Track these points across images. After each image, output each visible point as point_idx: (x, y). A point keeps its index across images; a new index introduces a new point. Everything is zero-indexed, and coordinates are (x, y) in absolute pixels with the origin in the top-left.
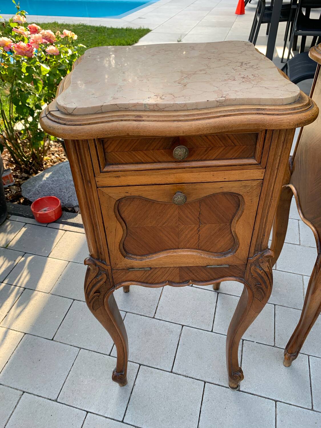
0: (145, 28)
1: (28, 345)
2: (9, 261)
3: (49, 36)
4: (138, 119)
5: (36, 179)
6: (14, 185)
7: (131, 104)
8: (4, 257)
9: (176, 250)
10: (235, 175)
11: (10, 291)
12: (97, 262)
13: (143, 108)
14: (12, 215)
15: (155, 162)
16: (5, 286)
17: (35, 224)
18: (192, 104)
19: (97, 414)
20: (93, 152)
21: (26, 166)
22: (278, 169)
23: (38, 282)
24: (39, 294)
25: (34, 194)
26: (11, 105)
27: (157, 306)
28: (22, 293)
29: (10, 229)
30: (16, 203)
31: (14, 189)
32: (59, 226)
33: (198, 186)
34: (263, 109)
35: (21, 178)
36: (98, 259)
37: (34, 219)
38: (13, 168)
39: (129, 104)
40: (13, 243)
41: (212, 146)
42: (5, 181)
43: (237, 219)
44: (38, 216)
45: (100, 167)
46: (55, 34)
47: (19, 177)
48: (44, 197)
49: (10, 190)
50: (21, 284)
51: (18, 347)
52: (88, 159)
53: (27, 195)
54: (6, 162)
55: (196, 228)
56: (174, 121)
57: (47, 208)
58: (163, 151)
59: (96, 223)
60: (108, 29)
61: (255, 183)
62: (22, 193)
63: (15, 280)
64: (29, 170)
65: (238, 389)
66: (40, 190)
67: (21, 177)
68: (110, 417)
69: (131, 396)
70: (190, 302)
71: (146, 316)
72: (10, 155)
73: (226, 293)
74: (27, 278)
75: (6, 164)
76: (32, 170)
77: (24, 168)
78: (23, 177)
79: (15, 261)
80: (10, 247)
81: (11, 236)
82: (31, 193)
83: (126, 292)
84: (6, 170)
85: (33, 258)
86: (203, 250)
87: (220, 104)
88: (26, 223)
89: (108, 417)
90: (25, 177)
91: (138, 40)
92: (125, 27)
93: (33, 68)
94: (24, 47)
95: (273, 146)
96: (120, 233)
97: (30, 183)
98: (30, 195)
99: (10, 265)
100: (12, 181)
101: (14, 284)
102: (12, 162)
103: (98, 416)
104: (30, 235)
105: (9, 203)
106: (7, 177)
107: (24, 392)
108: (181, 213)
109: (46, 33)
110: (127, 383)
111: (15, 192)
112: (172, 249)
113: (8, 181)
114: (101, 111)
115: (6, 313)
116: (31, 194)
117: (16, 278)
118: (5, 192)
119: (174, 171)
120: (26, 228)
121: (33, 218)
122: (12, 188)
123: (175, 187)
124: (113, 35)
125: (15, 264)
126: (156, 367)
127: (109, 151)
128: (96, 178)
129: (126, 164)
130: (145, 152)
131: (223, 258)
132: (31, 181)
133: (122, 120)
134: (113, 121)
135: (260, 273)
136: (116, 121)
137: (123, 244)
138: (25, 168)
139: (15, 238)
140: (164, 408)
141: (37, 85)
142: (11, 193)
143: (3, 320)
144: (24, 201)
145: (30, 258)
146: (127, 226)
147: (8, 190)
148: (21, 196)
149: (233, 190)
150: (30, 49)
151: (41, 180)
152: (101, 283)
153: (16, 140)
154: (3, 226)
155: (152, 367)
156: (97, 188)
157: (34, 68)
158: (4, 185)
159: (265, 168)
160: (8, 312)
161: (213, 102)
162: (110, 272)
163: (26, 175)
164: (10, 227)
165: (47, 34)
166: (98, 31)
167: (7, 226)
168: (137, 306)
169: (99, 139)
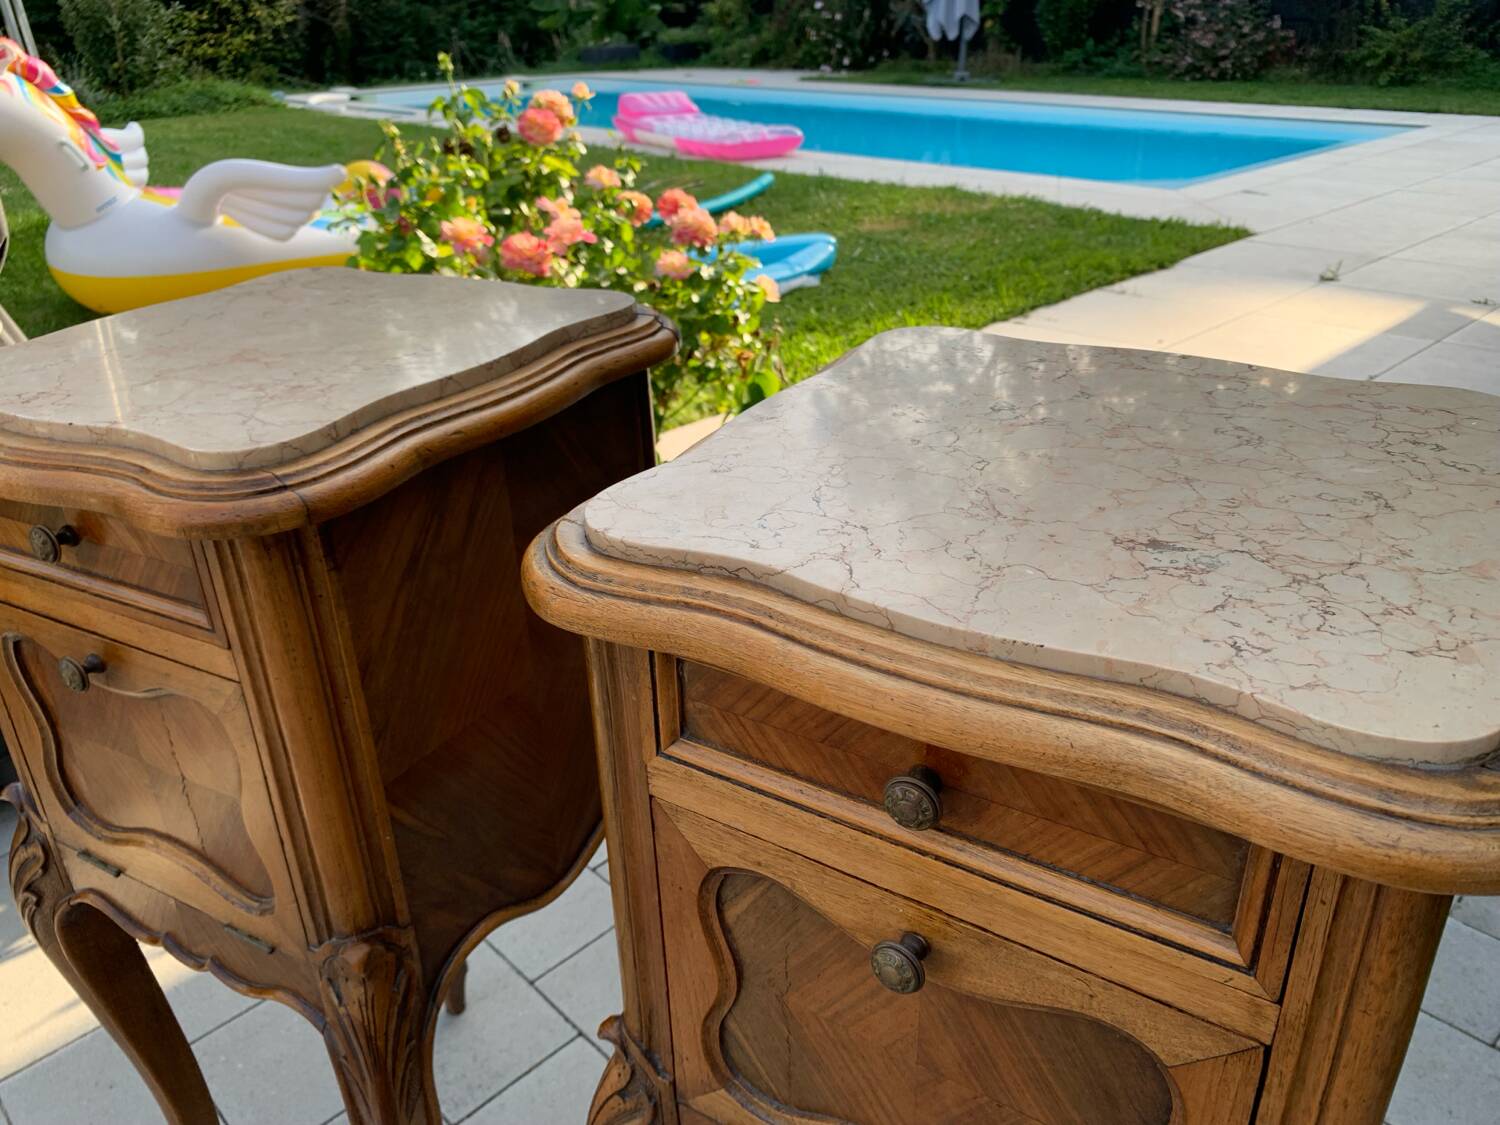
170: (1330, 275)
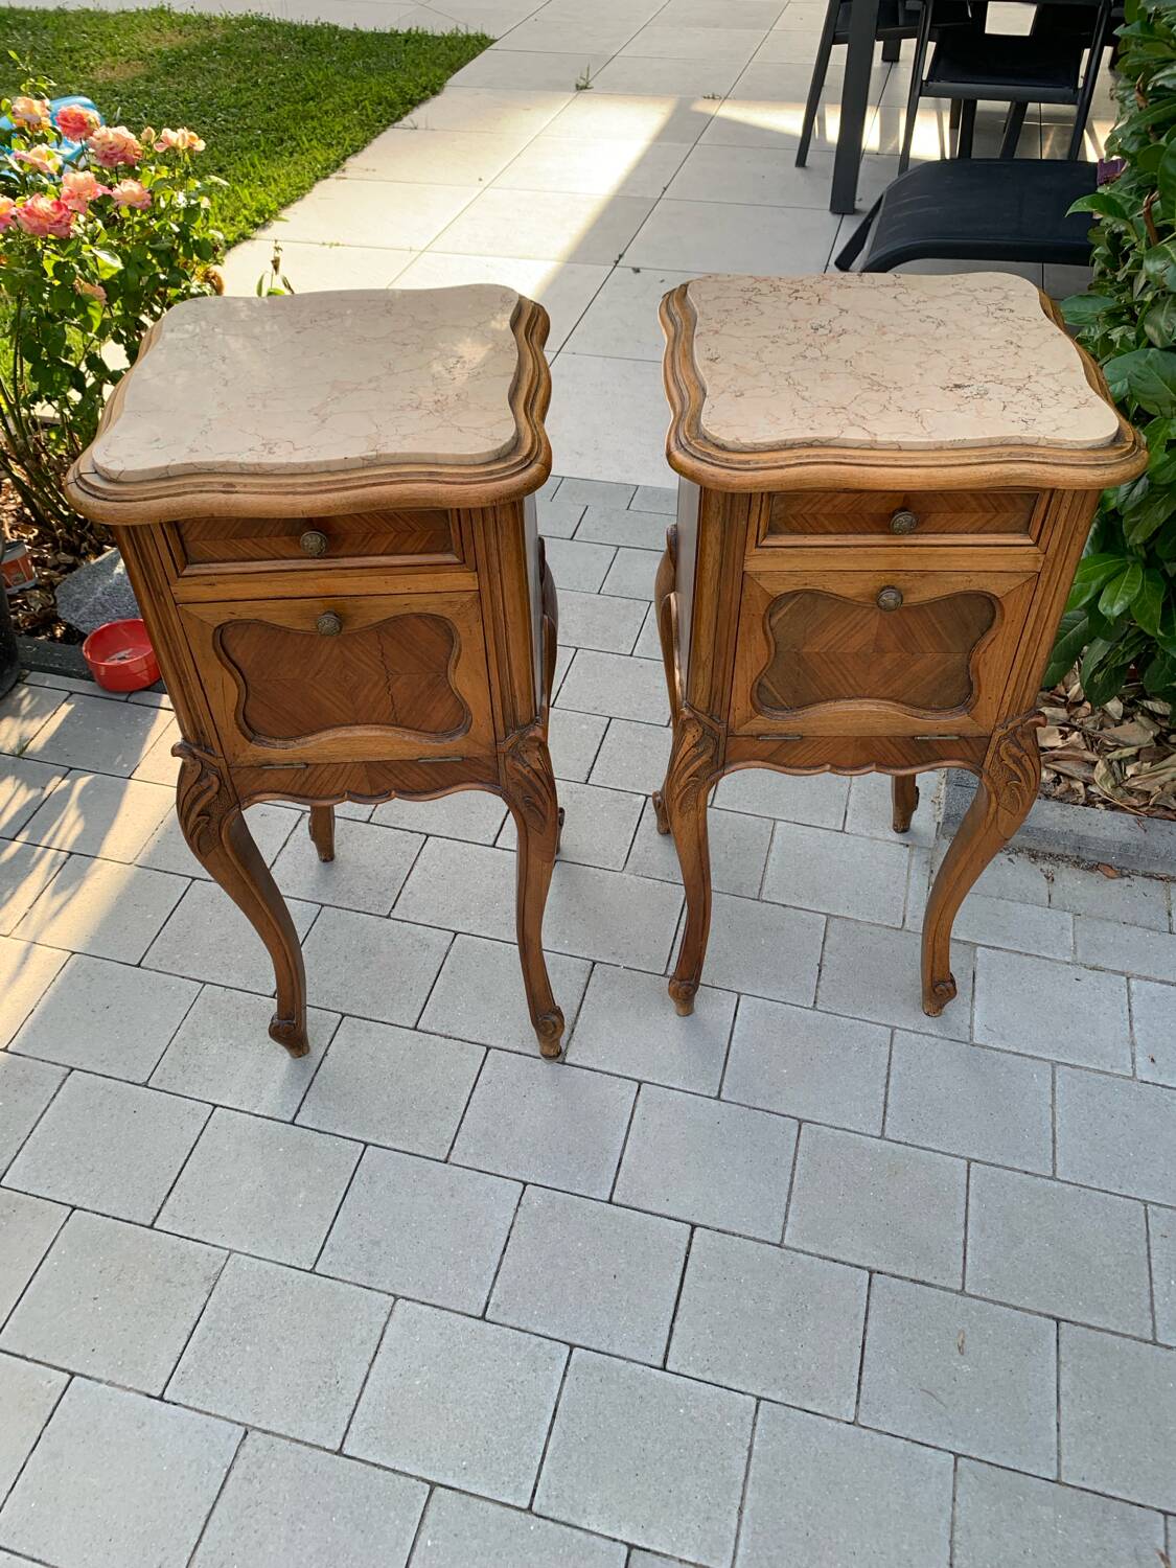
0: (472, 32)
1: (79, 976)
2: (29, 789)
3: (122, 145)
4: (229, 489)
5: (95, 572)
6: (36, 587)
7: (218, 463)
8: (16, 779)
9: (352, 728)
10: (425, 582)
11: (33, 860)
12: (195, 751)
13: (238, 470)
14: (31, 671)
15: (275, 559)
16: (20, 850)
17: (95, 694)
18: (319, 464)
19: (237, 1110)
20: (161, 542)
21: (67, 532)
22: (500, 571)
23: (103, 839)
24: (106, 866)
25: (91, 613)
26: (18, 361)
27: (400, 892)
28: (65, 863)
29: (29, 708)
30: (43, 637)
31: (36, 599)
32: (160, 699)
33: (363, 602)
34: (440, 474)
35: (55, 568)
36: (198, 745)
37: (93, 681)
38: (31, 536)
39: (213, 463)
40: (36, 745)
41: (374, 531)
42: (9, 574)
43: (453, 663)
44: (103, 672)
45: (176, 568)
46: (138, 138)
47: (50, 564)
48: (120, 621)
49: (25, 603)
50: (61, 845)
51: (57, 981)
52: (154, 554)
53: (73, 615)
54: (11, 520)
55: (382, 683)
56: (288, 493)
57: (127, 652)
58: (286, 538)
59: (183, 672)
60: (345, 35)
61: (466, 598)
62: (58, 610)
63: (45, 833)
64: (77, 542)
65: (560, 1059)
66: (106, 600)
67: (56, 562)
68: (266, 1114)
69: (315, 1075)
70: (481, 881)
71: (371, 914)
72: (19, 499)
73: (575, 861)
74: (78, 829)
75: (9, 524)
76: (85, 545)
77: (62, 538)
78: (60, 564)
79: (44, 788)
80: (31, 753)
81: (32, 727)
82: (83, 610)
83: (325, 861)
84: (12, 546)
85: (91, 780)
86: (407, 727)
87: (370, 463)
88: (71, 693)
89: (261, 1114)
90: (65, 564)
91: (441, 85)
92: (403, 30)
93: (72, 267)
94: (47, 214)
95: (479, 534)
96: (233, 691)
97: (78, 581)
98: (81, 616)
99: (32, 799)
100: (31, 577)
101: (44, 843)
102: (27, 520)
103: (238, 1113)
104: (81, 723)
105: (25, 638)
106: (14, 564)
107: (72, 1069)
108: (347, 653)
109: (111, 137)
110: (309, 1050)
111: (40, 606)
112: (343, 725)
113: (19, 575)
114: (166, 476)
115: (25, 909)
116: (84, 613)
117: (48, 828)
118: (12, 607)
119: (312, 574)
120: (73, 706)
121: (90, 678)
122: (31, 596)
123: (322, 604)
124: (360, 64)
125: (45, 796)
126: (381, 1020)
127: (190, 539)
128: (172, 588)
129: (224, 561)
130: (255, 540)
131: (447, 742)
132: (83, 575)
133: (201, 492)
134: (186, 493)
135: (525, 772)
136: (192, 493)
137: (244, 715)
138: (67, 536)
139: (41, 730)
140: (388, 1096)
141: (85, 312)
142: (29, 610)
143: (18, 925)
144: (65, 634)
145: (83, 782)
146: (247, 678)
147: (20, 601)
148: (57, 620)
149: (431, 610)
150: (62, 217)
151: (110, 574)
152: (210, 794)
153: (38, 457)
154: (8, 700)
155: (371, 1020)
156: (176, 604)
157: (77, 267)
158: (9, 586)
159: (476, 570)
160: (30, 908)
161: (356, 459)
162: (225, 771)
163: (70, 559)
164: (31, 702)
165: (116, 140)
166: (308, 46)
167: (22, 700)
168: (349, 891)
169: (169, 523)
170: (582, 83)
